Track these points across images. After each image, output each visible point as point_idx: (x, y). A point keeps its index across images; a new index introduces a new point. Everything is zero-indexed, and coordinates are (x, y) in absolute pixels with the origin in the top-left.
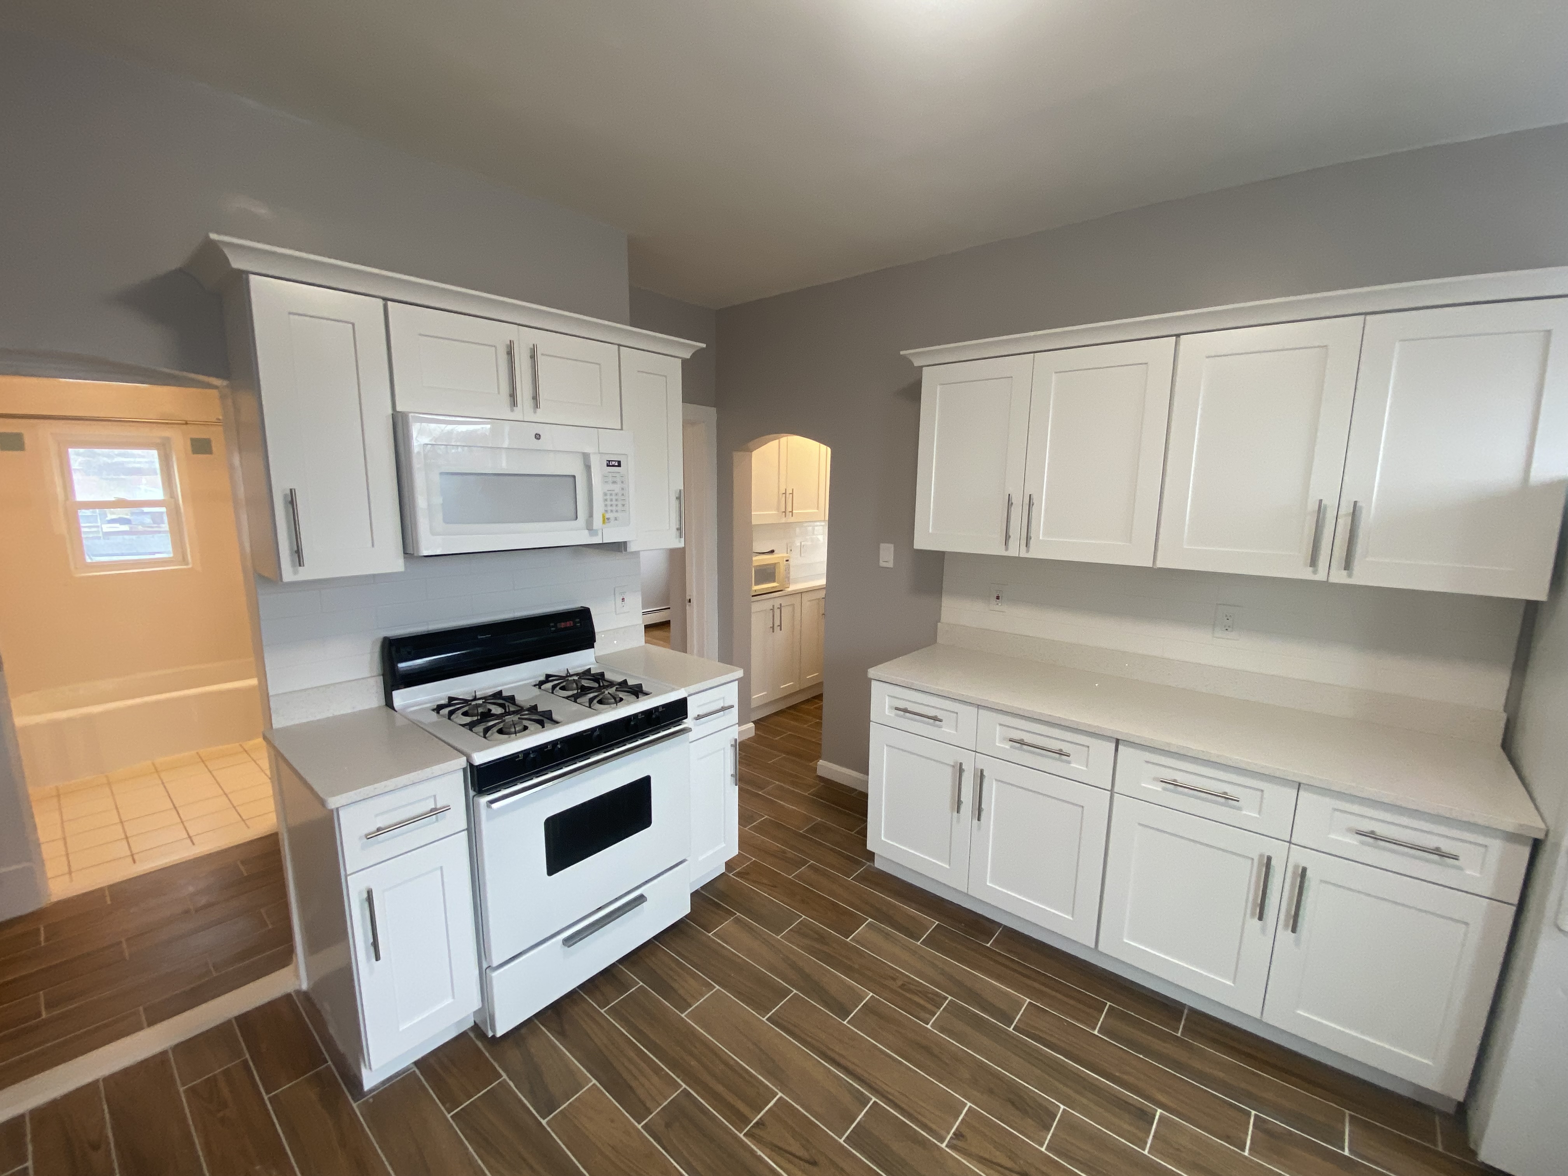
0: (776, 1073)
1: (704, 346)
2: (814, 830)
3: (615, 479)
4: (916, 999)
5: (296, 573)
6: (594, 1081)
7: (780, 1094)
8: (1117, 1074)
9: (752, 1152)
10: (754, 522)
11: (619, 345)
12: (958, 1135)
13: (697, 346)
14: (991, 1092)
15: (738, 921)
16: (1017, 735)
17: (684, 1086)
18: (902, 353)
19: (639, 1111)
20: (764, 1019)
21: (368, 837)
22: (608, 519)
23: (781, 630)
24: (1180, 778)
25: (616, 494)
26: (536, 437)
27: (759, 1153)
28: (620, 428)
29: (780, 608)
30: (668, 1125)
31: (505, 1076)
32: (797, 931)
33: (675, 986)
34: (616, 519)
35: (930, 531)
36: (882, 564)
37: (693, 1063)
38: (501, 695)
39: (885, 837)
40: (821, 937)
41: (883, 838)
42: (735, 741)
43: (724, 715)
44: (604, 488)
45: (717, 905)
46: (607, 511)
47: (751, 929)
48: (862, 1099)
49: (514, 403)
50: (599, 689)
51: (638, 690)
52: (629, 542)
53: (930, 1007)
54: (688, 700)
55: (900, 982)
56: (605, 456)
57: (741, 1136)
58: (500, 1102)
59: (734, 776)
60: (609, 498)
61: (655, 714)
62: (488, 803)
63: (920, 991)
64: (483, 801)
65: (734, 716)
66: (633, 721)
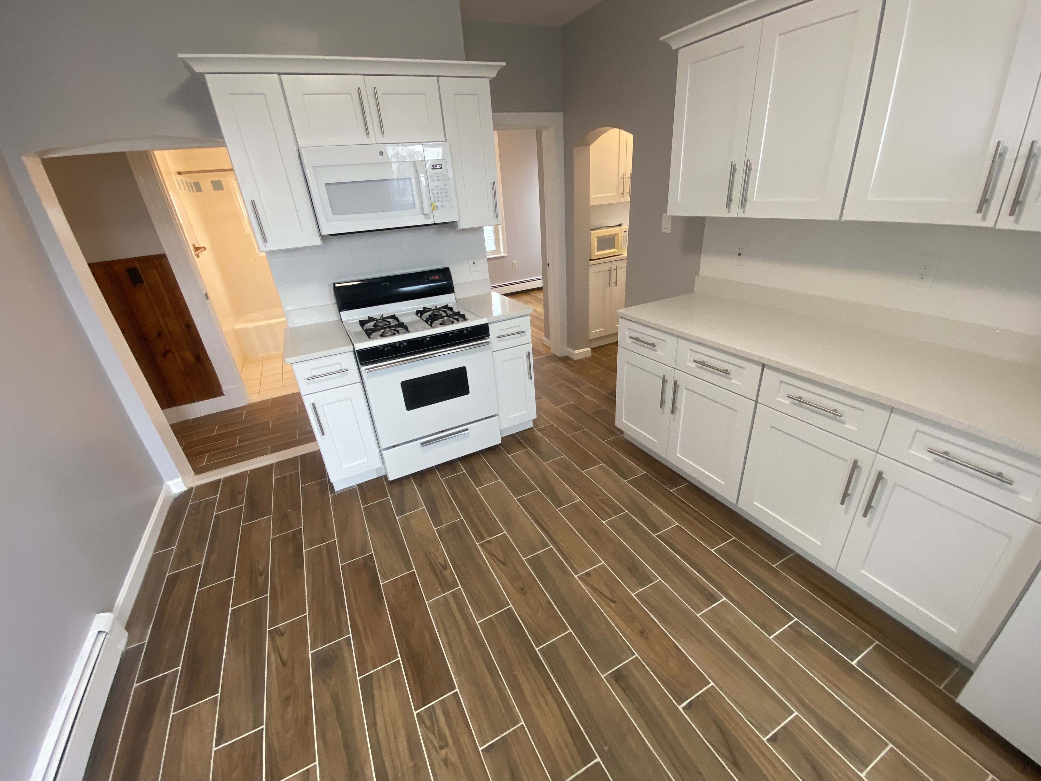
0: (508, 523)
1: (504, 64)
2: (597, 413)
3: (438, 178)
4: (606, 508)
5: (266, 246)
6: (425, 507)
7: (505, 532)
8: (710, 574)
9: (479, 552)
10: (591, 203)
11: (438, 77)
12: (588, 574)
13: (500, 65)
14: (620, 561)
15: (528, 452)
16: (700, 358)
17: (462, 518)
18: (661, 39)
19: (437, 522)
20: (516, 499)
21: (309, 379)
22: (437, 207)
23: (616, 285)
24: (805, 395)
25: (441, 189)
26: (383, 153)
27: (482, 553)
28: (444, 140)
29: (616, 269)
30: (447, 532)
31: (389, 497)
32: (557, 463)
33: (480, 475)
34: (442, 206)
35: (678, 200)
36: (663, 231)
37: (471, 510)
38: (393, 317)
39: (625, 420)
40: (568, 467)
41: (623, 421)
42: (529, 353)
43: (521, 336)
44: (432, 185)
45: (520, 443)
46: (435, 201)
47: (532, 457)
48: (545, 545)
49: (367, 132)
50: (445, 317)
51: (464, 318)
52: (456, 222)
53: (611, 513)
54: (489, 325)
55: (601, 498)
56: (430, 162)
57: (477, 544)
58: (384, 506)
59: (530, 374)
60: (435, 192)
61: (465, 332)
62: (366, 369)
63: (610, 505)
64: (363, 368)
65: (528, 338)
66: (451, 335)
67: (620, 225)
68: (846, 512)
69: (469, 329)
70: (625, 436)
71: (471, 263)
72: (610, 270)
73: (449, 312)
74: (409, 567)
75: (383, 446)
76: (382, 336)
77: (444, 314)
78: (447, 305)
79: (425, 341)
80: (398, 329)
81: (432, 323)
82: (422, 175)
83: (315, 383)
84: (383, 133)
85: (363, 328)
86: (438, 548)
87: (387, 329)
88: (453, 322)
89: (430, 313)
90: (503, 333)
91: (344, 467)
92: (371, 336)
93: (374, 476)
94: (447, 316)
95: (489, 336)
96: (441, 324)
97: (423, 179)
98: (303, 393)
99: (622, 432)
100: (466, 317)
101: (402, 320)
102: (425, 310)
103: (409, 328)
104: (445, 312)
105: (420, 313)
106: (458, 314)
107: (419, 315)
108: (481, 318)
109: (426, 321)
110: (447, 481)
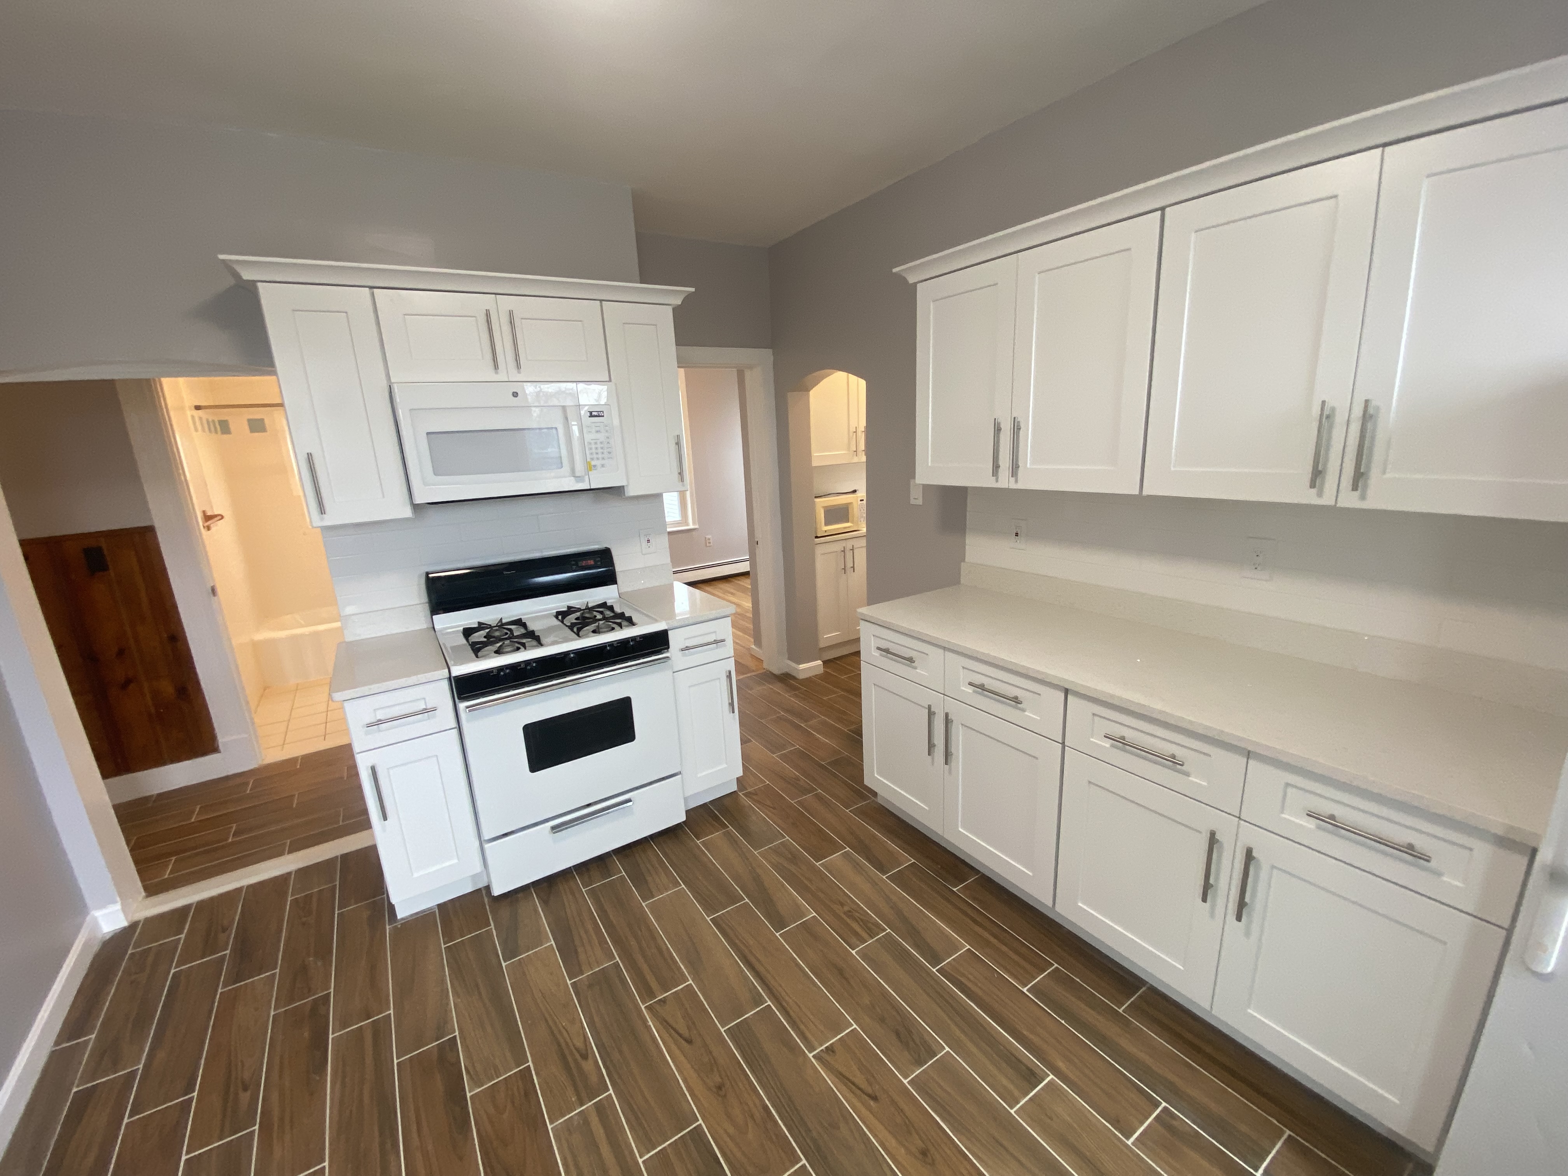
0: (695, 964)
1: (693, 290)
2: (835, 763)
3: (598, 429)
4: (855, 926)
5: (322, 519)
6: (553, 942)
7: (691, 982)
8: (1025, 1033)
9: (645, 1021)
10: (815, 463)
11: (601, 301)
12: (830, 1050)
13: (687, 291)
14: (882, 1020)
15: (728, 835)
16: (979, 679)
17: (618, 959)
18: (894, 270)
19: (574, 969)
20: (708, 919)
21: (369, 725)
22: (595, 466)
23: (854, 571)
24: (1129, 734)
25: (601, 443)
26: (517, 393)
27: (651, 1023)
28: (608, 380)
29: (853, 550)
30: (590, 986)
31: (492, 926)
32: (775, 849)
33: (649, 879)
34: (603, 466)
35: (929, 462)
36: (912, 502)
37: (633, 943)
38: (519, 622)
39: (877, 774)
40: (794, 858)
41: (876, 775)
42: (730, 672)
43: (717, 648)
44: (588, 437)
45: (717, 819)
46: (592, 459)
47: (736, 842)
48: (757, 1000)
49: (496, 367)
50: (600, 620)
51: (630, 622)
52: (623, 486)
53: (864, 935)
54: (670, 633)
56: (586, 408)
57: (643, 1007)
58: (481, 944)
59: (732, 704)
60: (593, 446)
61: (631, 643)
62: (467, 707)
63: (862, 920)
64: (462, 706)
65: (729, 649)
66: (608, 648)
67: (855, 491)
68: (1212, 915)
69: (638, 639)
70: (880, 801)
71: (644, 543)
72: (844, 551)
73: (608, 613)
74: (522, 1061)
75: (487, 836)
76: (498, 652)
77: (599, 616)
78: (605, 603)
79: (567, 659)
80: (524, 641)
81: (579, 630)
82: (573, 423)
83: (380, 731)
84: (518, 366)
85: (467, 640)
86: (575, 1020)
87: (507, 642)
88: (613, 629)
89: (578, 614)
90: (691, 643)
91: (416, 875)
92: (480, 654)
93: (469, 889)
94: (604, 618)
95: (669, 648)
96: (594, 632)
97: (575, 429)
98: (356, 748)
99: (875, 794)
100: (634, 620)
101: (532, 626)
102: (570, 610)
103: (543, 641)
104: (601, 613)
105: (561, 615)
106: (622, 616)
107: (560, 617)
108: (656, 621)
109: (571, 627)
110: (592, 892)
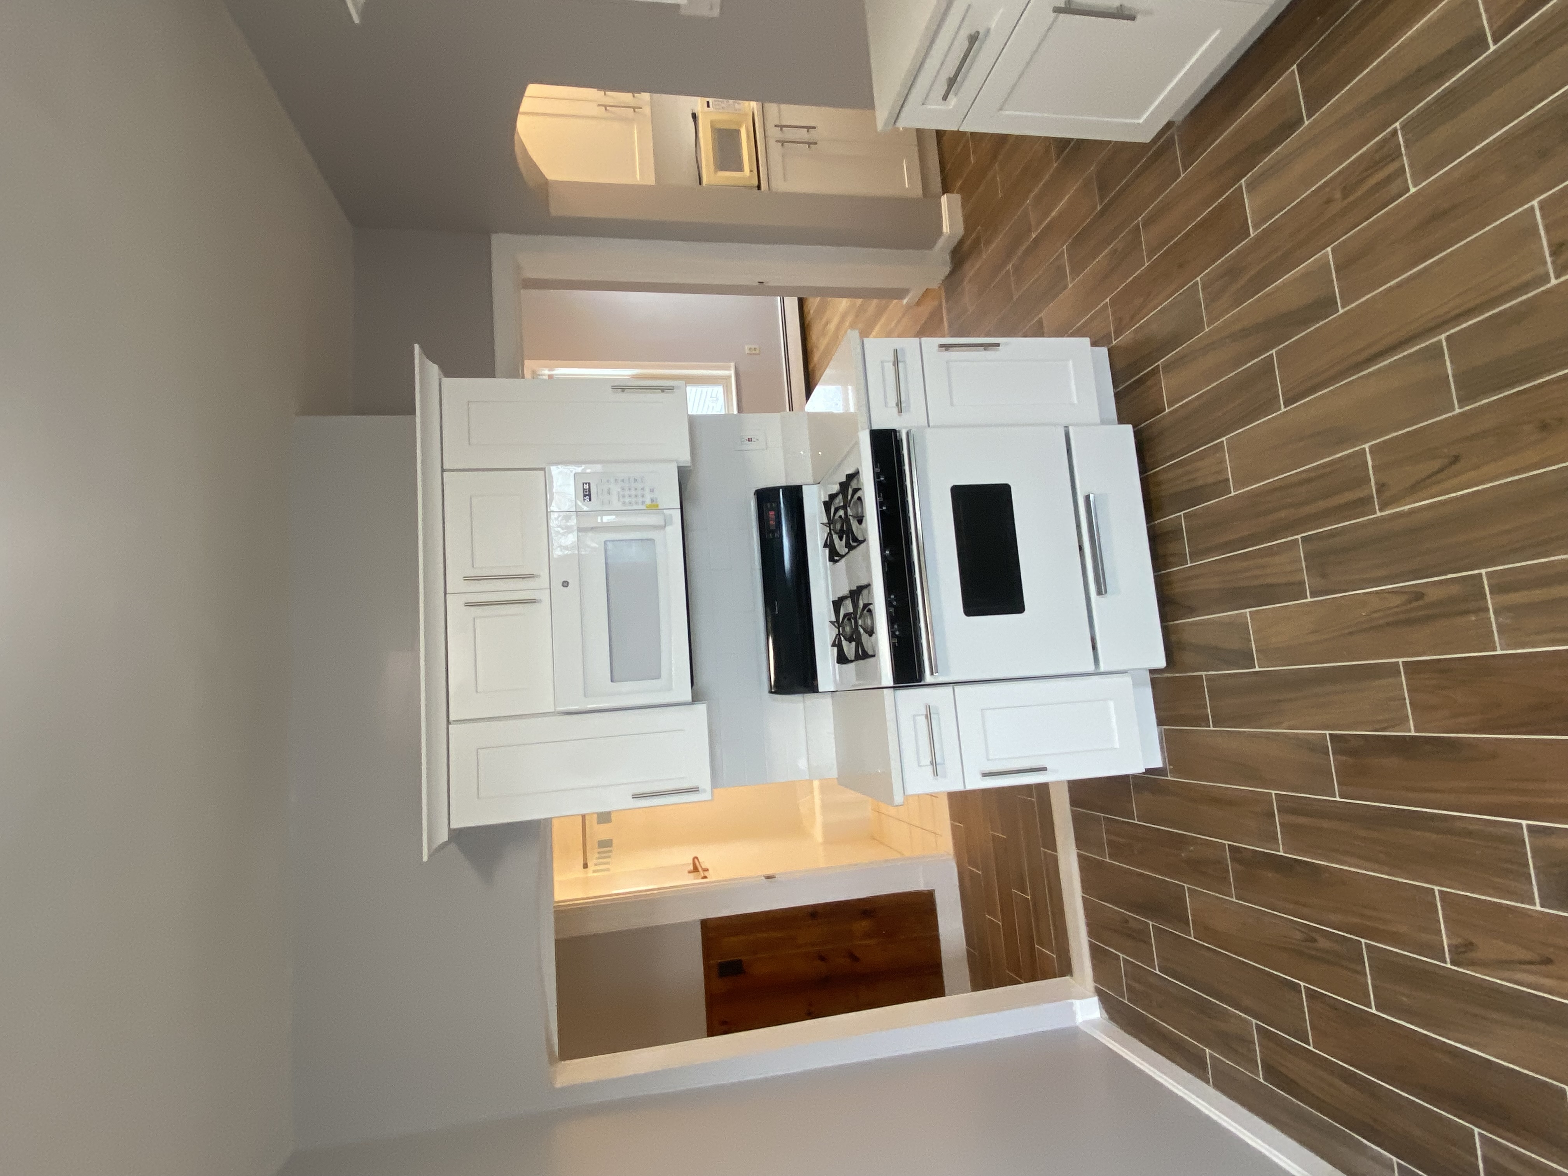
0: (1342, 436)
1: (417, 347)
2: (1103, 188)
3: (605, 491)
5: (703, 791)
6: (1247, 610)
7: (1366, 446)
10: (651, 181)
11: (443, 469)
13: (420, 355)
15: (1168, 367)
17: (1298, 536)
18: (357, 23)
19: (1291, 591)
20: (1283, 410)
21: (936, 773)
22: (652, 500)
23: (814, 128)
25: (623, 489)
26: (564, 582)
28: (542, 472)
29: (782, 127)
30: (1324, 575)
31: (1203, 673)
32: (1212, 299)
33: (1200, 482)
34: (652, 491)
37: (1283, 514)
38: (837, 604)
39: (1138, 117)
40: (1232, 272)
41: (1141, 121)
42: (941, 346)
43: (904, 362)
44: (617, 505)
45: (1140, 381)
46: (643, 503)
47: (1182, 358)
48: (1435, 352)
49: (532, 601)
50: (846, 513)
51: (853, 476)
52: (679, 467)
53: (1395, 165)
54: (875, 427)
55: (1338, 195)
56: (579, 503)
57: (1379, 514)
58: (1219, 689)
59: (986, 346)
60: (627, 500)
61: (882, 479)
62: (932, 674)
63: (1366, 170)
64: (928, 678)
65: (909, 345)
66: (884, 508)
67: (694, 116)
69: (878, 470)
70: (1181, 118)
71: (752, 445)
72: (783, 142)
73: (839, 502)
74: (1393, 670)
75: (1091, 668)
76: (871, 632)
77: (841, 513)
78: (825, 503)
79: (891, 559)
80: (861, 605)
81: (855, 539)
82: (599, 520)
83: (943, 764)
84: (531, 576)
85: (852, 661)
86: (1362, 601)
87: (860, 622)
88: (859, 499)
89: (835, 537)
90: (893, 402)
91: (1117, 746)
92: (870, 653)
93: (1148, 692)
94: (844, 507)
95: (895, 431)
96: (860, 522)
97: (606, 519)
98: (959, 787)
99: (1169, 125)
100: (850, 471)
101: (845, 591)
102: (829, 545)
103: (864, 582)
104: (837, 510)
105: (834, 556)
106: (844, 486)
107: (836, 558)
108: (857, 443)
109: (850, 548)
110: (1194, 556)
